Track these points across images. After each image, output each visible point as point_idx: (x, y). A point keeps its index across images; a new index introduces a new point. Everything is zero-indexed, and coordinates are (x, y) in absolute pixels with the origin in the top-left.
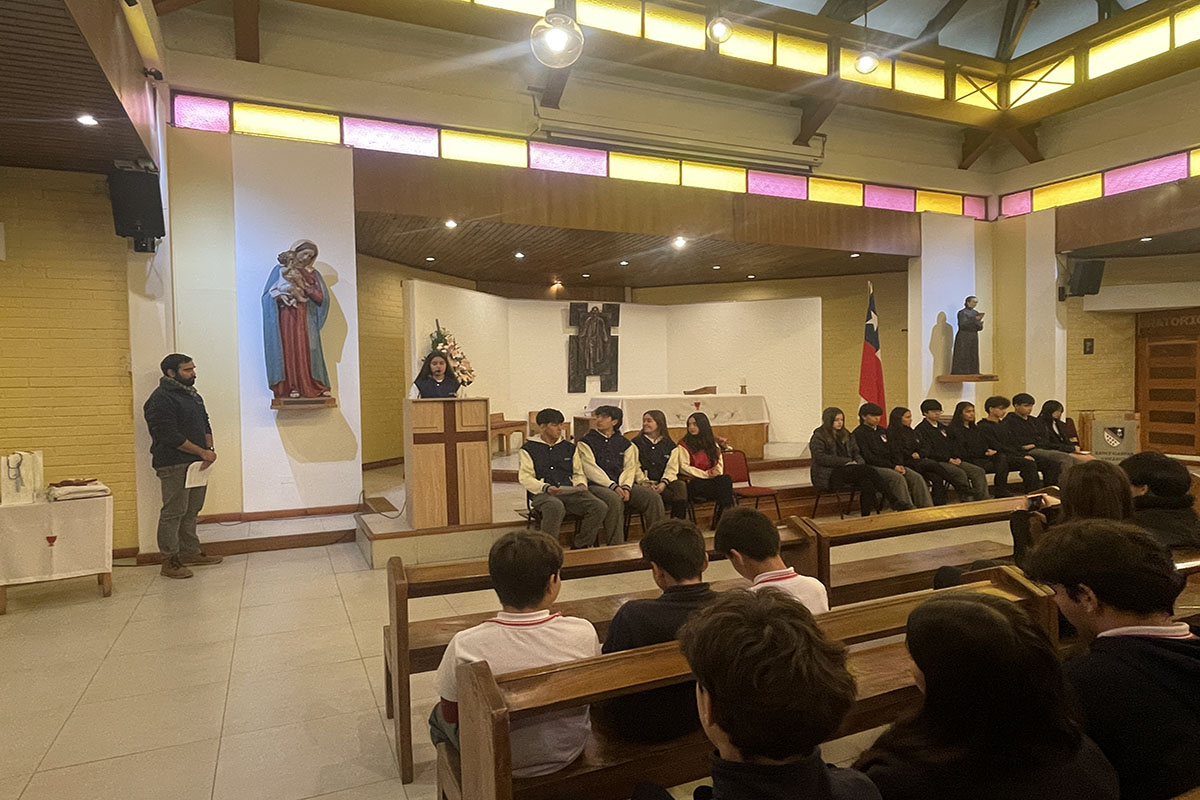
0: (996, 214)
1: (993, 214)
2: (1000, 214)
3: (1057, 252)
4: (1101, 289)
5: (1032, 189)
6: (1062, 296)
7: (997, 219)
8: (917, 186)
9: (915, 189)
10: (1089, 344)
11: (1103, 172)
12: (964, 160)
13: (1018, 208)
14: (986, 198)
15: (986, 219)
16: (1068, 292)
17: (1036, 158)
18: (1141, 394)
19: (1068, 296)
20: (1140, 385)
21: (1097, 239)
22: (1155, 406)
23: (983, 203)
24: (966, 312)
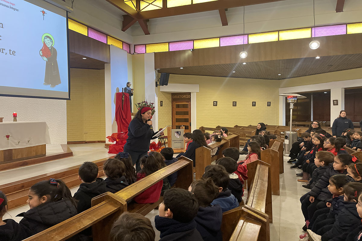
1: (132, 52)
2: (135, 52)
3: (155, 69)
4: (168, 84)
5: (146, 45)
6: (157, 85)
7: (134, 54)
8: (107, 33)
9: (107, 35)
10: (161, 103)
11: (169, 43)
12: (123, 28)
13: (141, 51)
14: (129, 45)
15: (130, 53)
16: (158, 84)
17: (147, 33)
18: (173, 120)
19: (158, 85)
20: (173, 117)
21: (168, 66)
22: (177, 124)
23: (129, 47)
24: (127, 88)
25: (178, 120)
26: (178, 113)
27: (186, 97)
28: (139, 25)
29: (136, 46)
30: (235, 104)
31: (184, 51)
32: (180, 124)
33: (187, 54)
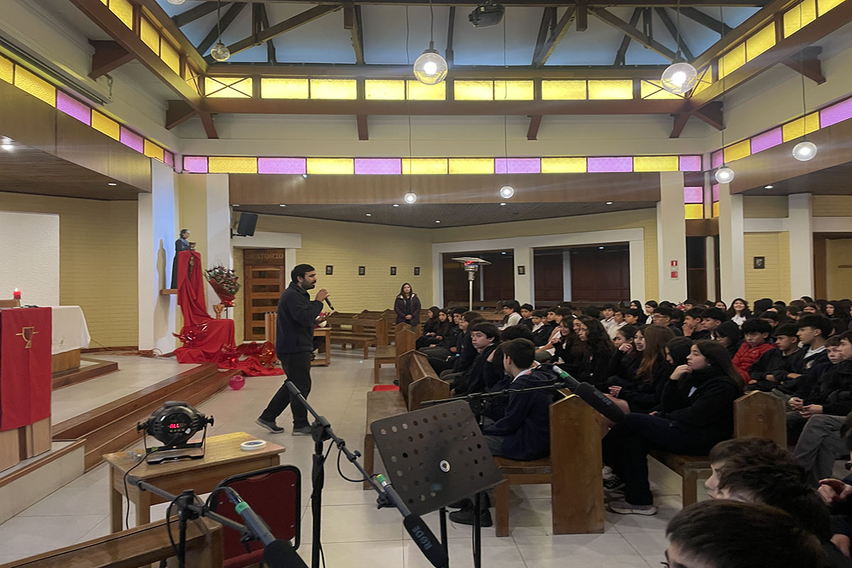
0: (181, 168)
1: (179, 168)
2: (184, 169)
3: (230, 205)
4: (255, 232)
5: (208, 157)
6: (232, 235)
7: (181, 173)
8: (145, 135)
9: (144, 138)
11: (258, 158)
12: (167, 123)
13: (198, 168)
14: (173, 154)
15: (174, 170)
16: (235, 232)
17: (213, 135)
18: (247, 302)
19: (234, 235)
20: (247, 297)
21: (256, 201)
22: (256, 310)
23: (171, 158)
24: (183, 240)
25: (256, 303)
26: (258, 289)
27: (275, 256)
28: (200, 119)
29: (185, 158)
30: (362, 271)
31: (290, 177)
32: (261, 309)
33: (294, 182)
